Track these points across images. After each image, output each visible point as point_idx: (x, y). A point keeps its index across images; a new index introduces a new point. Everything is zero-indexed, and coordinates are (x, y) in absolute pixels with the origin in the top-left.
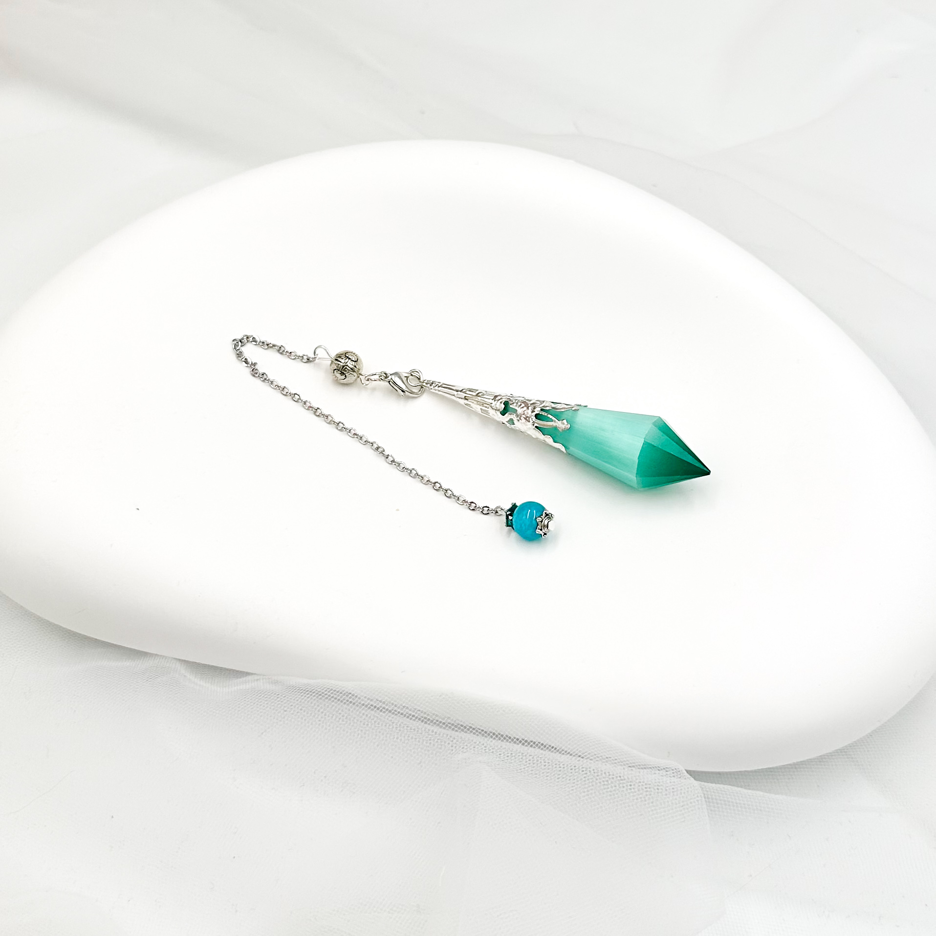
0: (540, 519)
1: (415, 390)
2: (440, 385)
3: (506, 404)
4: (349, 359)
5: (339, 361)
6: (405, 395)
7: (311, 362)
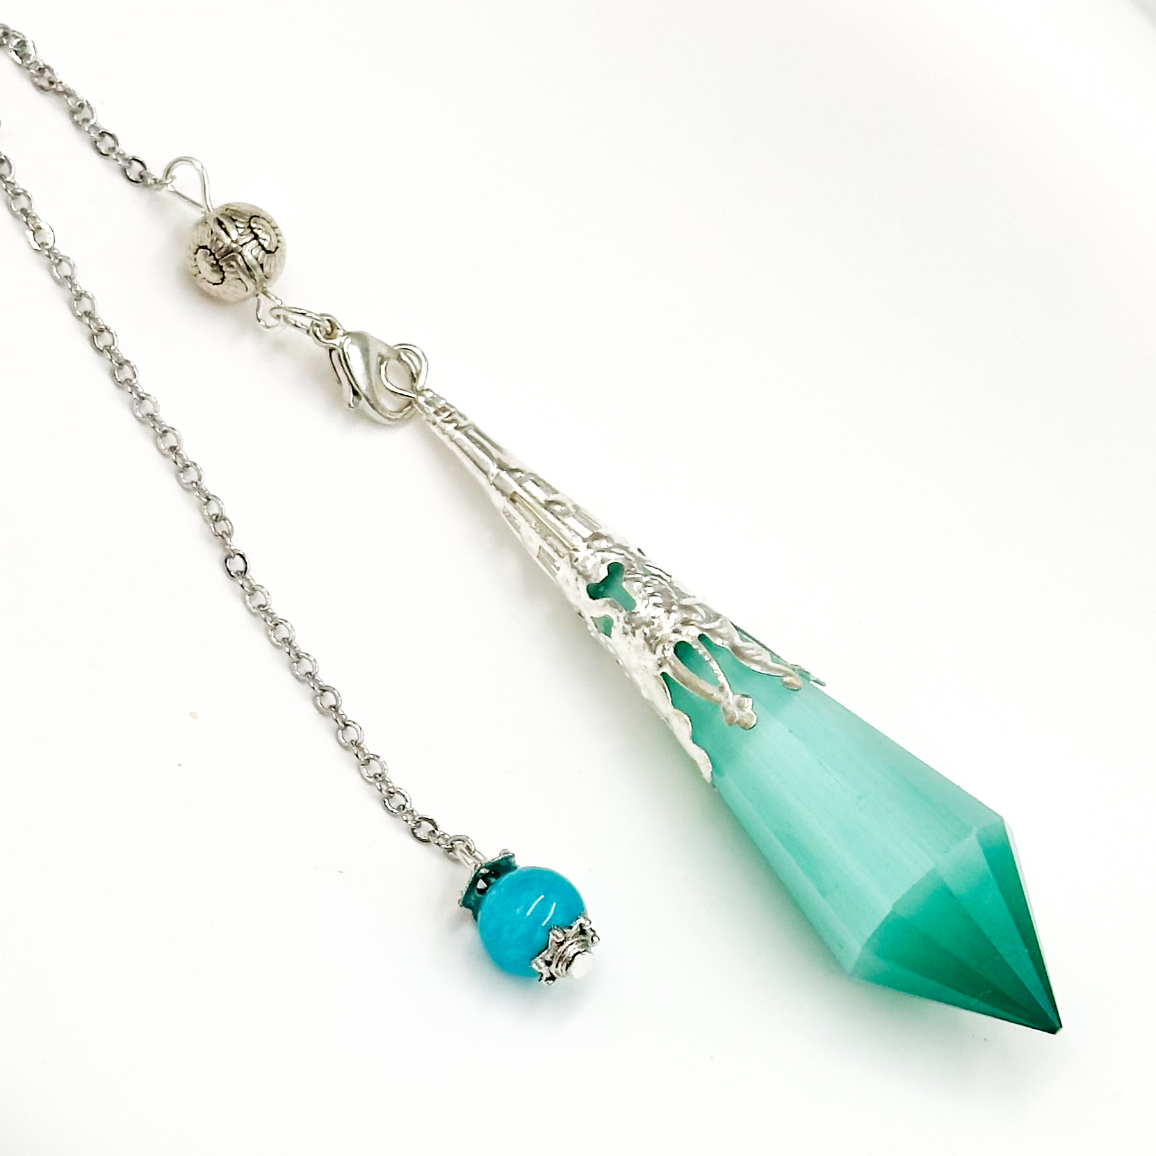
0: (560, 935)
1: (389, 403)
2: (462, 423)
3: (615, 570)
4: (256, 237)
5: (225, 230)
6: (356, 405)
7: (147, 186)
